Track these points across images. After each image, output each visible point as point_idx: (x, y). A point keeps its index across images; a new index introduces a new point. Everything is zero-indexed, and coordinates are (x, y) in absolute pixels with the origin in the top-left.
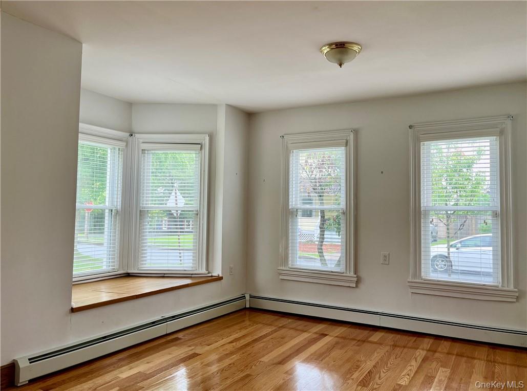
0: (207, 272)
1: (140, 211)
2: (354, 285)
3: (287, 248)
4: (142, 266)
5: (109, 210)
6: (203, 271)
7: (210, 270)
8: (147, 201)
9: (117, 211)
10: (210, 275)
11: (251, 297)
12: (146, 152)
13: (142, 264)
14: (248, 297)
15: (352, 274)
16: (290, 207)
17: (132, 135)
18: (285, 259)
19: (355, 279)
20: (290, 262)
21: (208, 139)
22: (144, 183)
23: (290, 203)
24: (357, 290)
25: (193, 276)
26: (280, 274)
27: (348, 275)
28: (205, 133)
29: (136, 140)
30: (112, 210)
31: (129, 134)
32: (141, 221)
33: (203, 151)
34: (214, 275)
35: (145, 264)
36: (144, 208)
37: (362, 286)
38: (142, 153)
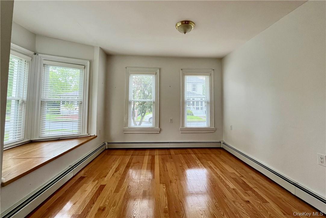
0: (88, 134)
1: (41, 101)
2: (159, 132)
3: (128, 119)
4: (42, 135)
5: (16, 100)
6: (85, 134)
7: (89, 133)
8: (46, 95)
9: (23, 102)
10: (89, 135)
11: (108, 143)
12: (46, 66)
13: (42, 134)
14: (107, 144)
15: (158, 128)
16: (129, 100)
17: (36, 54)
18: (127, 124)
19: (159, 130)
20: (129, 125)
21: (89, 64)
22: (44, 85)
23: (129, 99)
24: (160, 134)
25: (79, 137)
26: (124, 131)
27: (156, 128)
28: (87, 60)
29: (39, 57)
30: (18, 101)
31: (34, 53)
32: (42, 107)
33: (86, 69)
34: (91, 135)
35: (44, 133)
36: (44, 99)
37: (162, 132)
38: (43, 66)
